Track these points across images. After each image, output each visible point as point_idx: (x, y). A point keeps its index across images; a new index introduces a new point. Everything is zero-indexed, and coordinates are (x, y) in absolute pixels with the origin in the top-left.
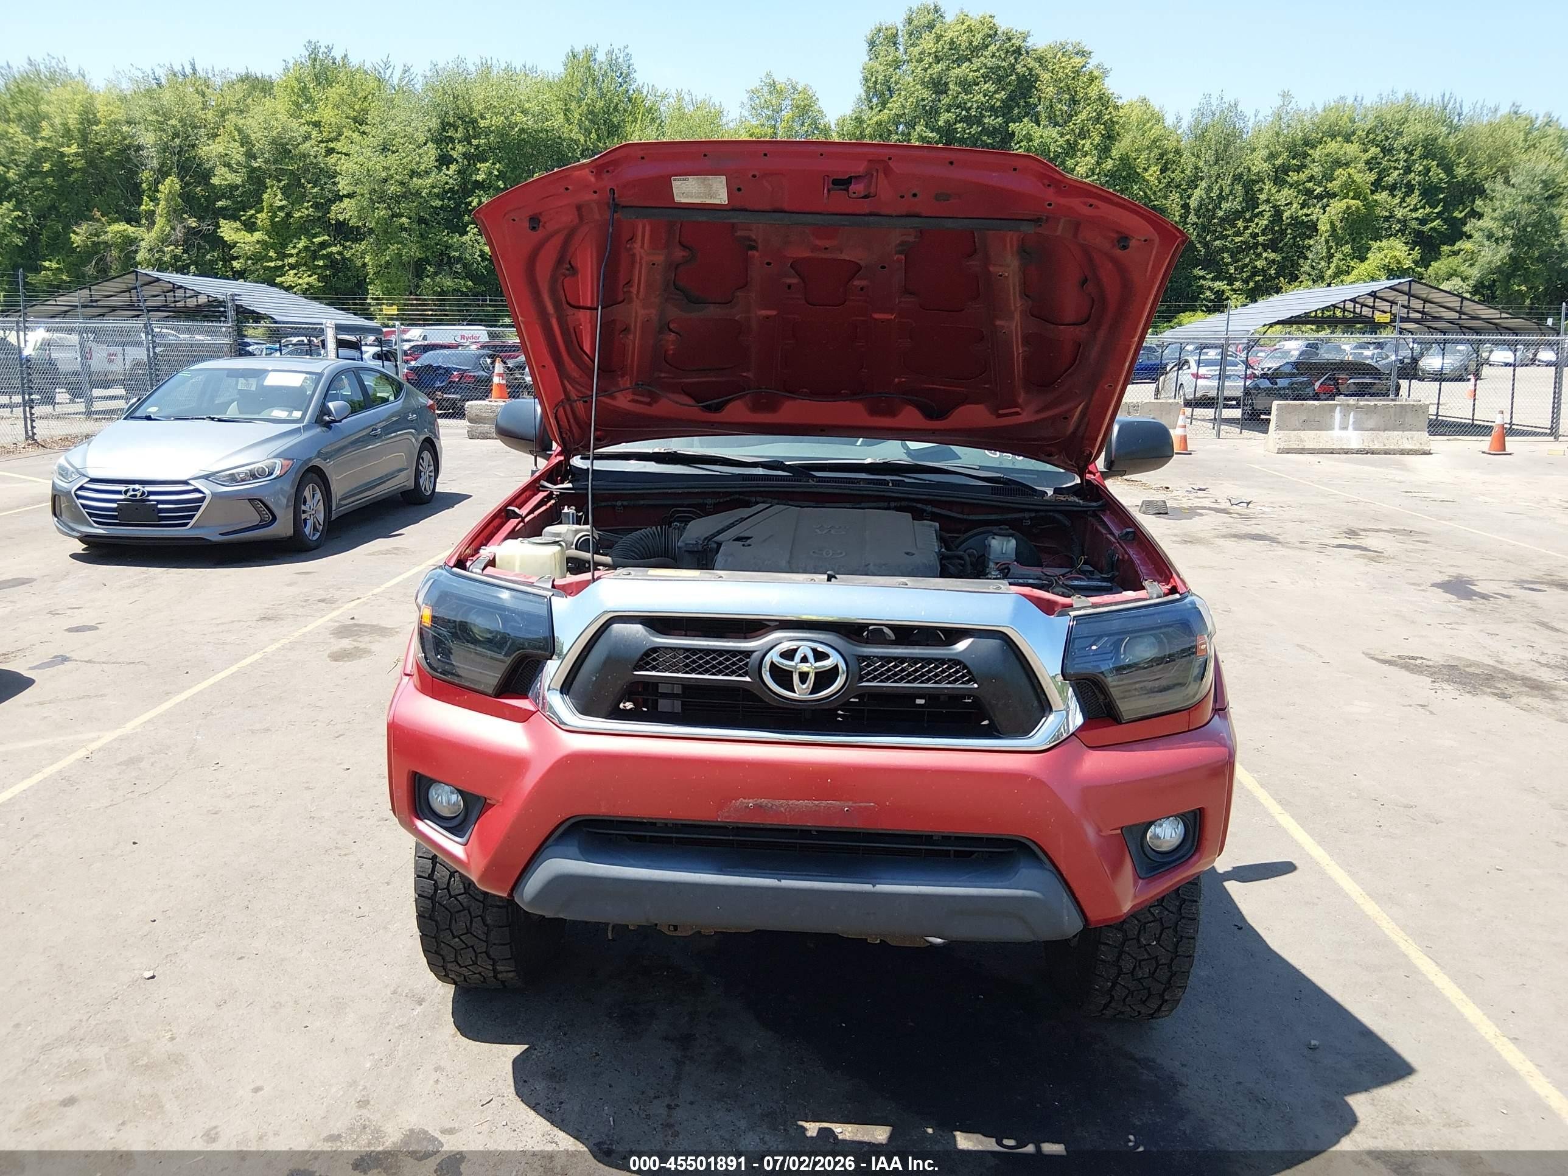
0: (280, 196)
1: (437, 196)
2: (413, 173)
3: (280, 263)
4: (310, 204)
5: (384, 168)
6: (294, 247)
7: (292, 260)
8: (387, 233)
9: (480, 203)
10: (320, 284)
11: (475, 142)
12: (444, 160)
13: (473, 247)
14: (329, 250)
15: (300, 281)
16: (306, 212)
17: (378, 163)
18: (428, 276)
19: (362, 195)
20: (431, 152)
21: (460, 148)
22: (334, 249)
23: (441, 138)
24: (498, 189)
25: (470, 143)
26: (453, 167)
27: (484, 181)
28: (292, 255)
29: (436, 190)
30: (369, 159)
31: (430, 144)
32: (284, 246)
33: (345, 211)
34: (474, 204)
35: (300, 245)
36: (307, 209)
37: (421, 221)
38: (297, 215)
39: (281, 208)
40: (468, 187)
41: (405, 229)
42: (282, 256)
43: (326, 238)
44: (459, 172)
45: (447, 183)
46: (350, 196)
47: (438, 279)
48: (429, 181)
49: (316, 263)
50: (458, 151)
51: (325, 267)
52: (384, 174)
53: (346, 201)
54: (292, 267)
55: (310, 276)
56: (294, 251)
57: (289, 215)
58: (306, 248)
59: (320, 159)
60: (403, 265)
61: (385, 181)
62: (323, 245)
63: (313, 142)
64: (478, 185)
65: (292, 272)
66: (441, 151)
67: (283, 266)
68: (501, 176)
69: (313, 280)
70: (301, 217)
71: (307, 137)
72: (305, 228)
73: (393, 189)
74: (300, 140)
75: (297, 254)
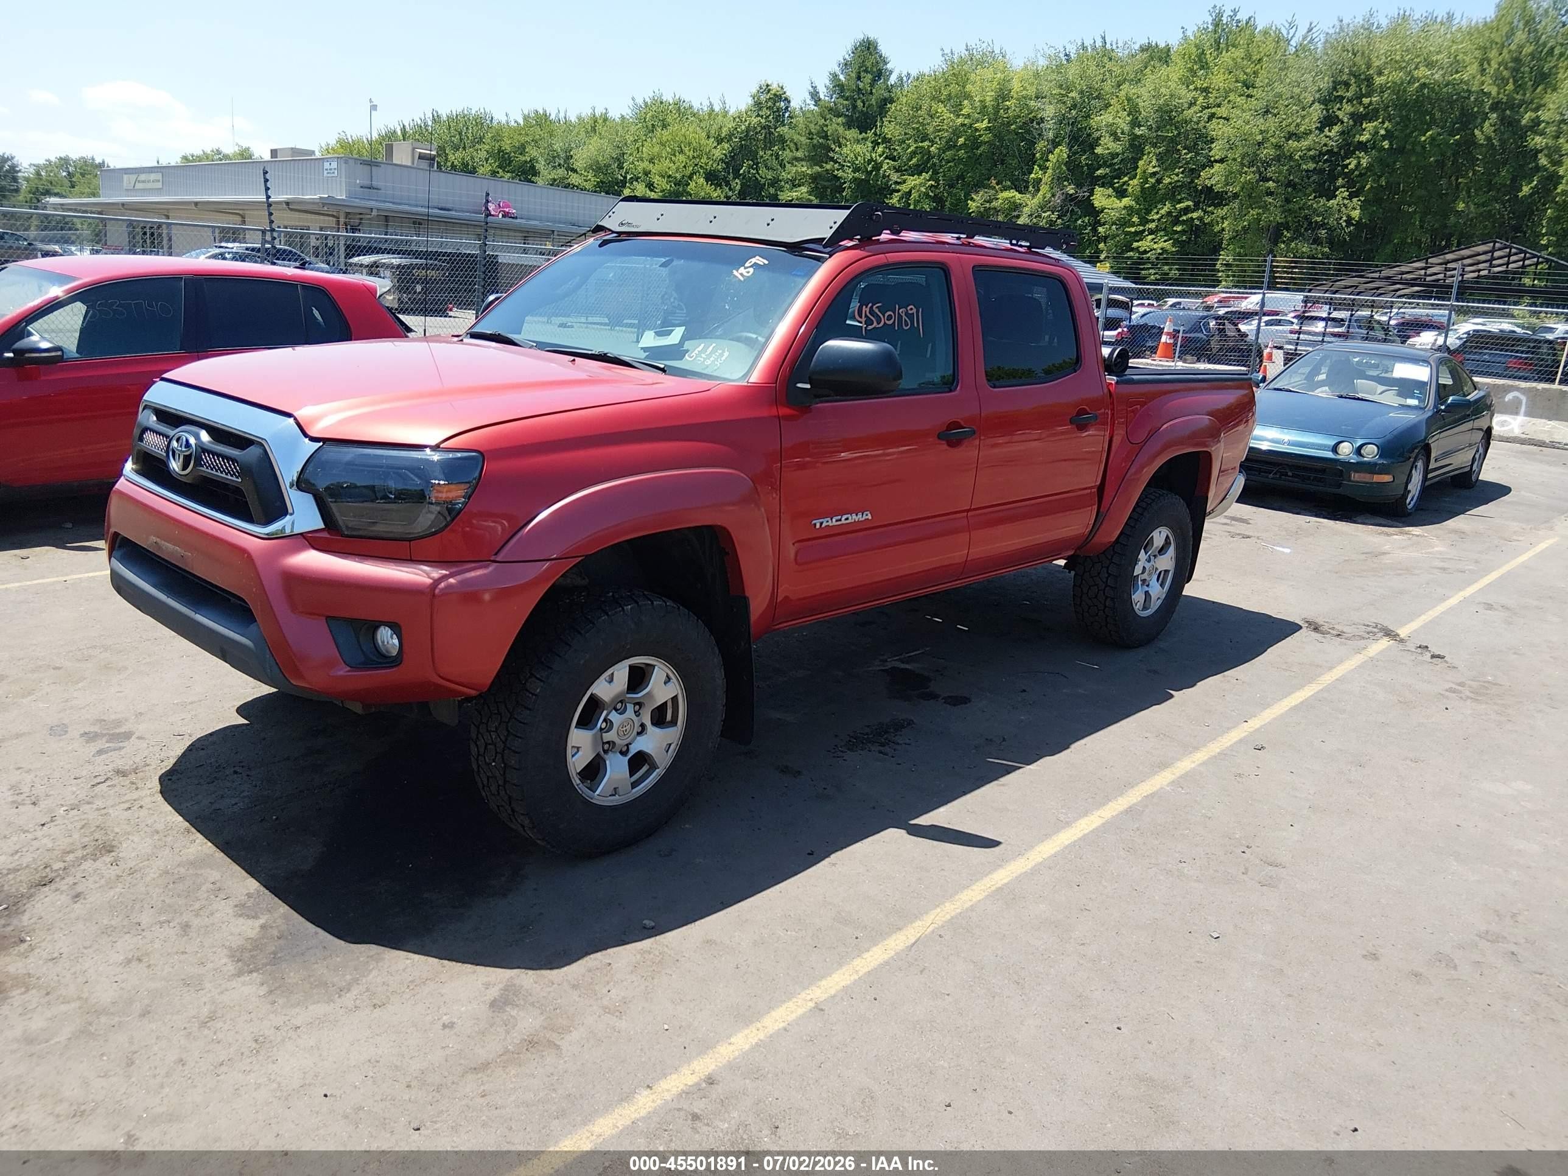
0: (1154, 163)
1: (1313, 158)
2: (1291, 136)
3: (1141, 228)
4: (1181, 170)
5: (1261, 132)
6: (1157, 213)
7: (1152, 226)
8: (1252, 196)
9: (1359, 164)
10: (1174, 249)
11: (1366, 101)
12: (1328, 121)
13: (1339, 211)
14: (1190, 215)
15: (1155, 246)
16: (1176, 178)
17: (1256, 126)
18: (1284, 242)
19: (1235, 159)
20: (1317, 112)
21: (1348, 108)
22: (1195, 215)
23: (1328, 100)
24: (1382, 149)
25: (1361, 103)
26: (1336, 128)
27: (1368, 141)
28: (1154, 221)
29: (1311, 153)
30: (1248, 123)
31: (1317, 106)
32: (1148, 212)
33: (1213, 177)
34: (1351, 166)
35: (1163, 212)
36: (1177, 175)
37: (1290, 184)
38: (1167, 181)
39: (1154, 174)
40: (1349, 147)
41: (1271, 194)
42: (1144, 221)
43: (1190, 203)
44: (1342, 133)
45: (1325, 145)
46: (1221, 161)
47: (1293, 245)
48: (1305, 143)
49: (1175, 229)
50: (1344, 111)
51: (1183, 232)
52: (1259, 138)
53: (1217, 166)
54: (1151, 232)
55: (1165, 241)
56: (1156, 217)
57: (1159, 181)
58: (1169, 213)
59: (1202, 124)
60: (1260, 230)
61: (1259, 144)
62: (1187, 210)
63: (1197, 108)
64: (1362, 146)
65: (1150, 237)
66: (1328, 111)
67: (1144, 231)
68: (1389, 135)
69: (1168, 245)
70: (1170, 183)
71: (1191, 104)
72: (1172, 194)
73: (1267, 152)
74: (1186, 105)
75: (1159, 220)
